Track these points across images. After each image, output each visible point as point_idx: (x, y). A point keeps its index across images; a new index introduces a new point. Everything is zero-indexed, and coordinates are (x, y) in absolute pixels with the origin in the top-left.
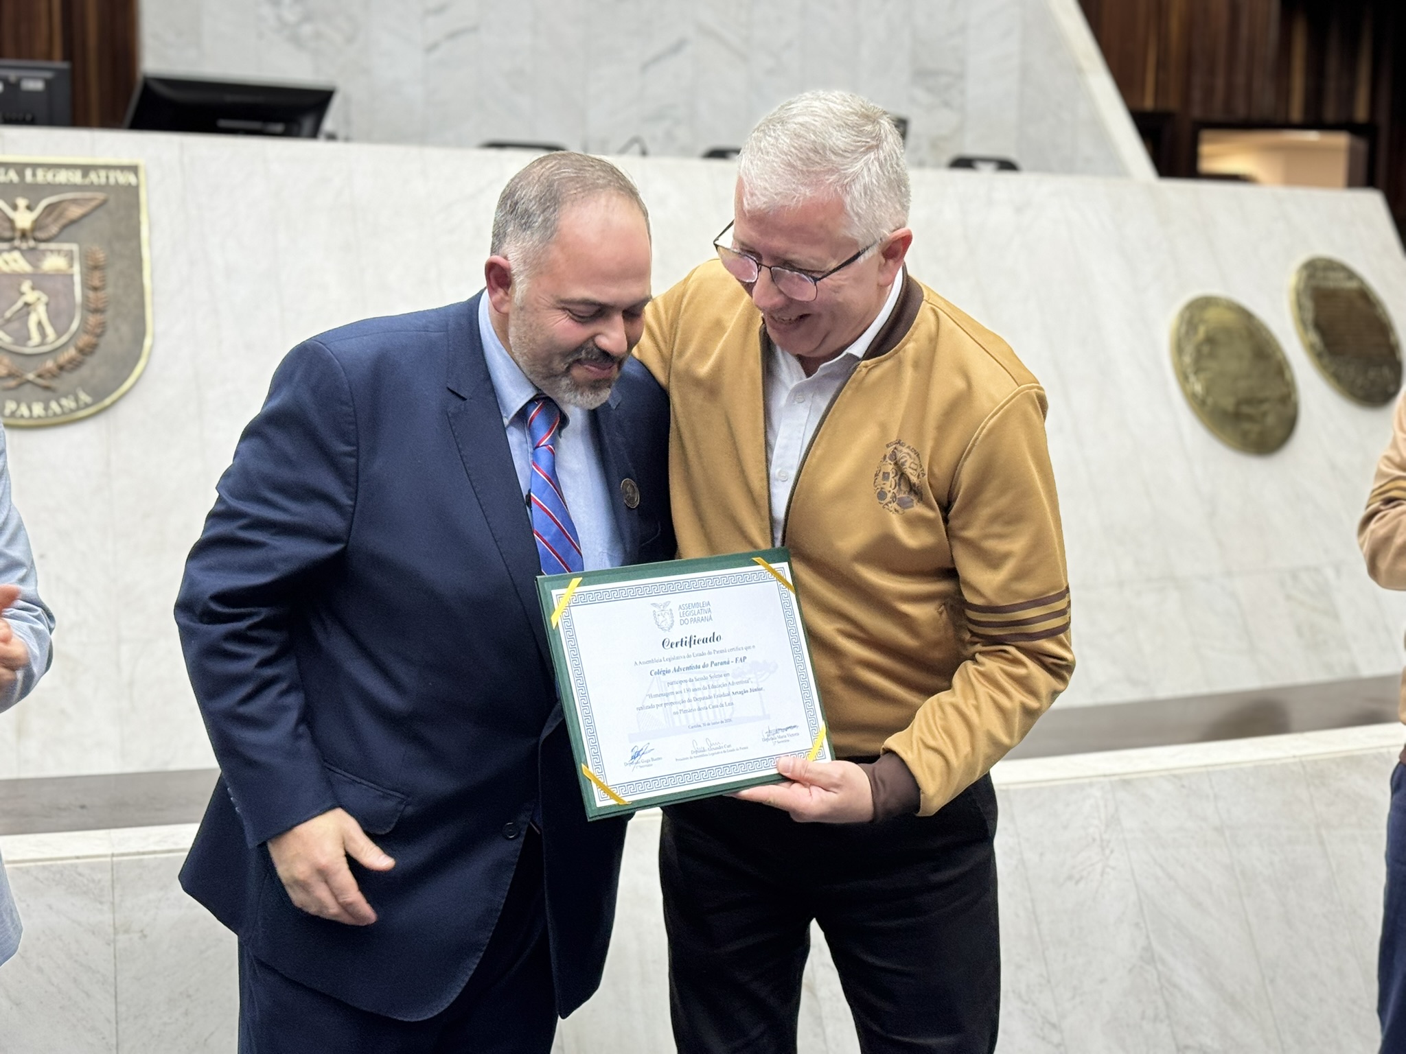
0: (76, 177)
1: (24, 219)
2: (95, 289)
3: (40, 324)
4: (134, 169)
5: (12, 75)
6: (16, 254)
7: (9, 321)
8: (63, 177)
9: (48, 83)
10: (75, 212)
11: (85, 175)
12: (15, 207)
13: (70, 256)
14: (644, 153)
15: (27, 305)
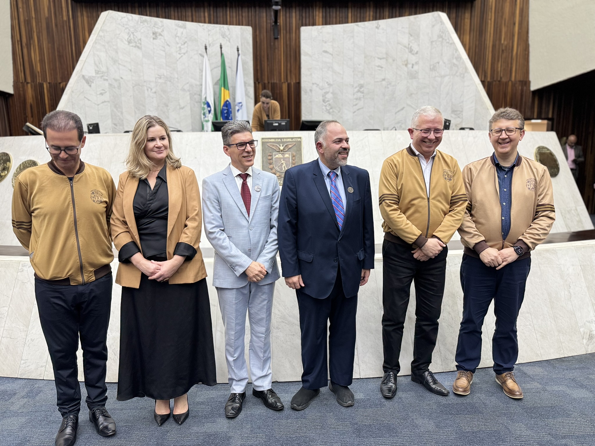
0: (290, 140)
1: (282, 148)
2: (294, 160)
3: (284, 167)
4: (300, 138)
5: (280, 122)
6: (280, 154)
7: (279, 166)
8: (288, 140)
9: (286, 123)
10: (290, 146)
11: (292, 139)
12: (280, 146)
13: (289, 154)
14: (396, 130)
15: (282, 163)
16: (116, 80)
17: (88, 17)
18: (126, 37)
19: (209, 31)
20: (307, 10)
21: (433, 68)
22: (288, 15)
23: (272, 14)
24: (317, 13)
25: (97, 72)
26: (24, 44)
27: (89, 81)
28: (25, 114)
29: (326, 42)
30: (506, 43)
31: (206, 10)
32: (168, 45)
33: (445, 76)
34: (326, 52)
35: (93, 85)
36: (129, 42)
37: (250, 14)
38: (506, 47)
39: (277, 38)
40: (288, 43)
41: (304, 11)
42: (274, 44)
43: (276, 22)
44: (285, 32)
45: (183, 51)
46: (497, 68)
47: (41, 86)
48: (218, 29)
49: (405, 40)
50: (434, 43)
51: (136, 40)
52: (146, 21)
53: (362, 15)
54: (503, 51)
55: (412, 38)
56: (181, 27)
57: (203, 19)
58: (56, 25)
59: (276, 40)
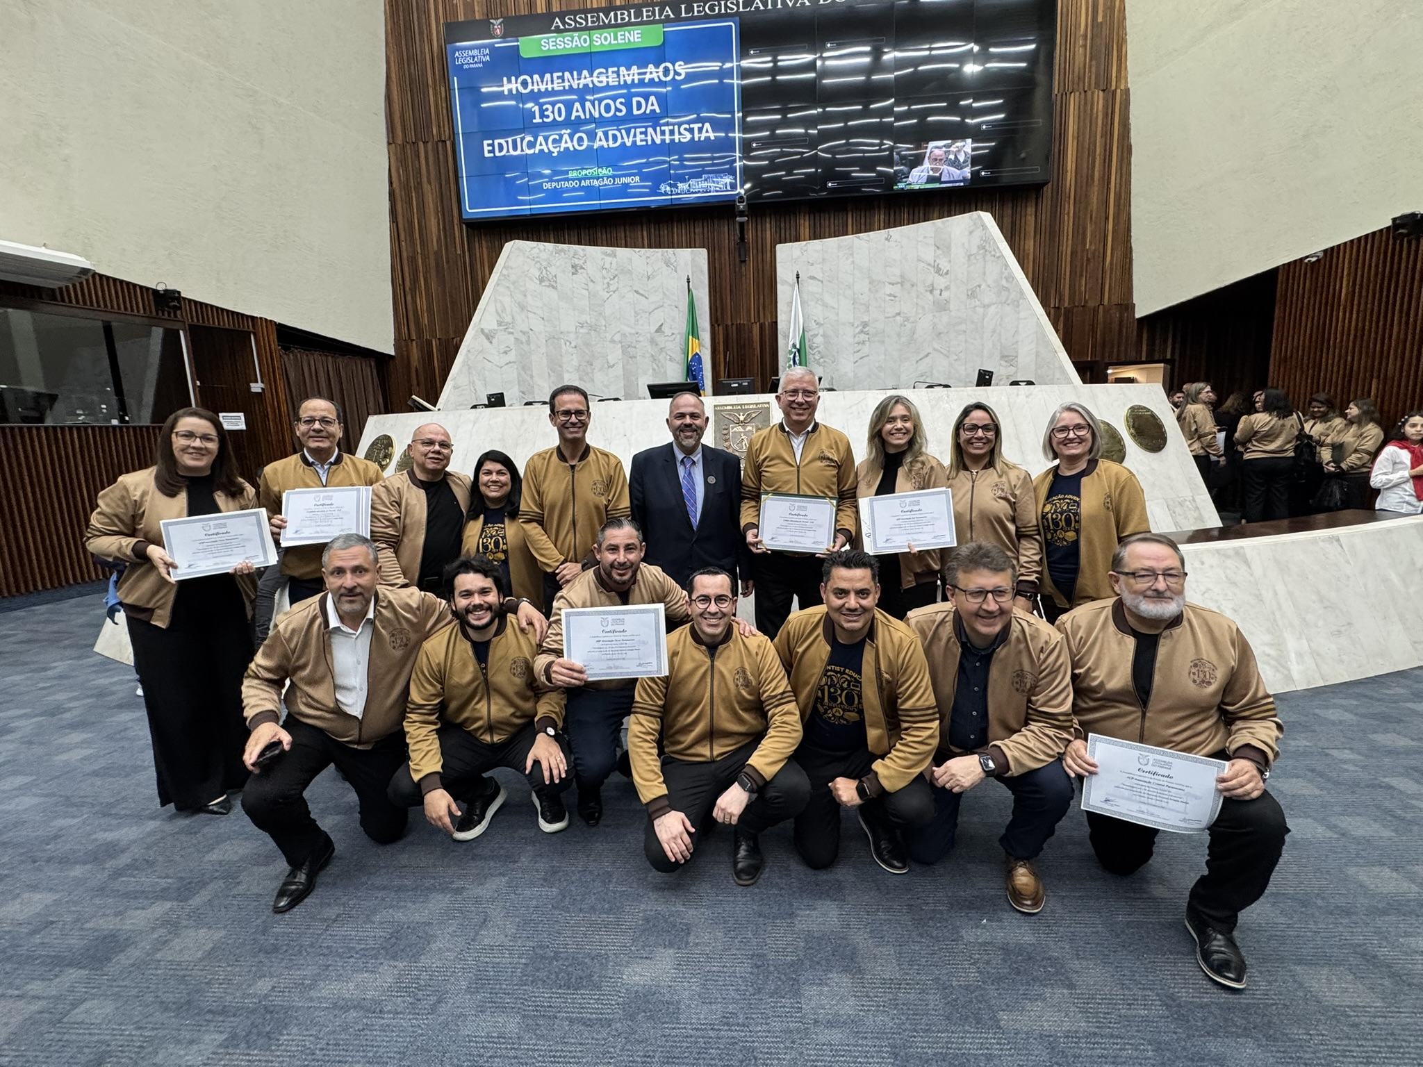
1: (742, 418)
4: (768, 402)
5: (741, 382)
6: (740, 426)
7: (738, 443)
8: (750, 406)
10: (754, 415)
12: (740, 415)
13: (753, 427)
15: (742, 439)
16: (524, 333)
17: (487, 248)
18: (537, 274)
19: (648, 258)
20: (787, 218)
21: (972, 295)
22: (759, 227)
23: (737, 227)
24: (802, 222)
25: (500, 324)
26: (407, 289)
27: (489, 337)
28: (409, 381)
29: (812, 265)
30: (1093, 248)
31: (645, 228)
32: (592, 281)
33: (989, 306)
34: (813, 278)
35: (494, 341)
36: (541, 280)
37: (706, 229)
38: (1094, 254)
39: (745, 261)
40: (760, 267)
41: (782, 220)
42: (741, 268)
43: (742, 238)
44: (755, 251)
45: (612, 288)
46: (1080, 287)
47: (429, 343)
48: (659, 254)
49: (929, 254)
50: (972, 258)
51: (550, 277)
52: (562, 250)
53: (868, 220)
54: (1088, 260)
55: (939, 252)
56: (609, 255)
57: (640, 240)
58: (448, 262)
59: (743, 265)
